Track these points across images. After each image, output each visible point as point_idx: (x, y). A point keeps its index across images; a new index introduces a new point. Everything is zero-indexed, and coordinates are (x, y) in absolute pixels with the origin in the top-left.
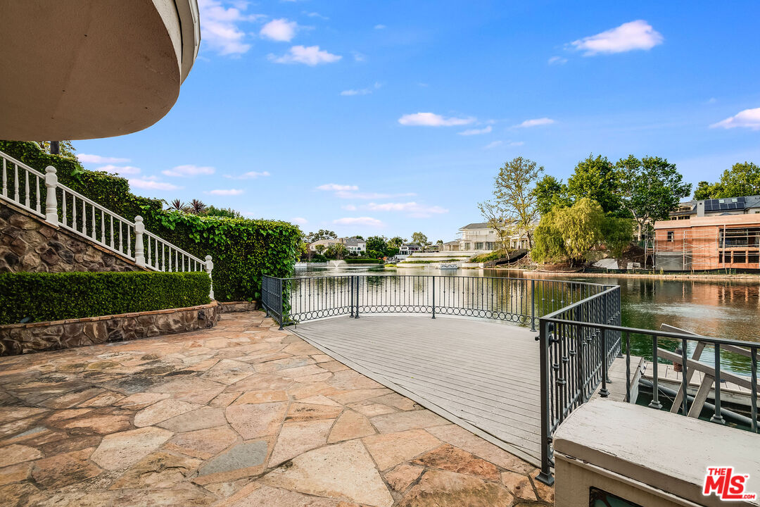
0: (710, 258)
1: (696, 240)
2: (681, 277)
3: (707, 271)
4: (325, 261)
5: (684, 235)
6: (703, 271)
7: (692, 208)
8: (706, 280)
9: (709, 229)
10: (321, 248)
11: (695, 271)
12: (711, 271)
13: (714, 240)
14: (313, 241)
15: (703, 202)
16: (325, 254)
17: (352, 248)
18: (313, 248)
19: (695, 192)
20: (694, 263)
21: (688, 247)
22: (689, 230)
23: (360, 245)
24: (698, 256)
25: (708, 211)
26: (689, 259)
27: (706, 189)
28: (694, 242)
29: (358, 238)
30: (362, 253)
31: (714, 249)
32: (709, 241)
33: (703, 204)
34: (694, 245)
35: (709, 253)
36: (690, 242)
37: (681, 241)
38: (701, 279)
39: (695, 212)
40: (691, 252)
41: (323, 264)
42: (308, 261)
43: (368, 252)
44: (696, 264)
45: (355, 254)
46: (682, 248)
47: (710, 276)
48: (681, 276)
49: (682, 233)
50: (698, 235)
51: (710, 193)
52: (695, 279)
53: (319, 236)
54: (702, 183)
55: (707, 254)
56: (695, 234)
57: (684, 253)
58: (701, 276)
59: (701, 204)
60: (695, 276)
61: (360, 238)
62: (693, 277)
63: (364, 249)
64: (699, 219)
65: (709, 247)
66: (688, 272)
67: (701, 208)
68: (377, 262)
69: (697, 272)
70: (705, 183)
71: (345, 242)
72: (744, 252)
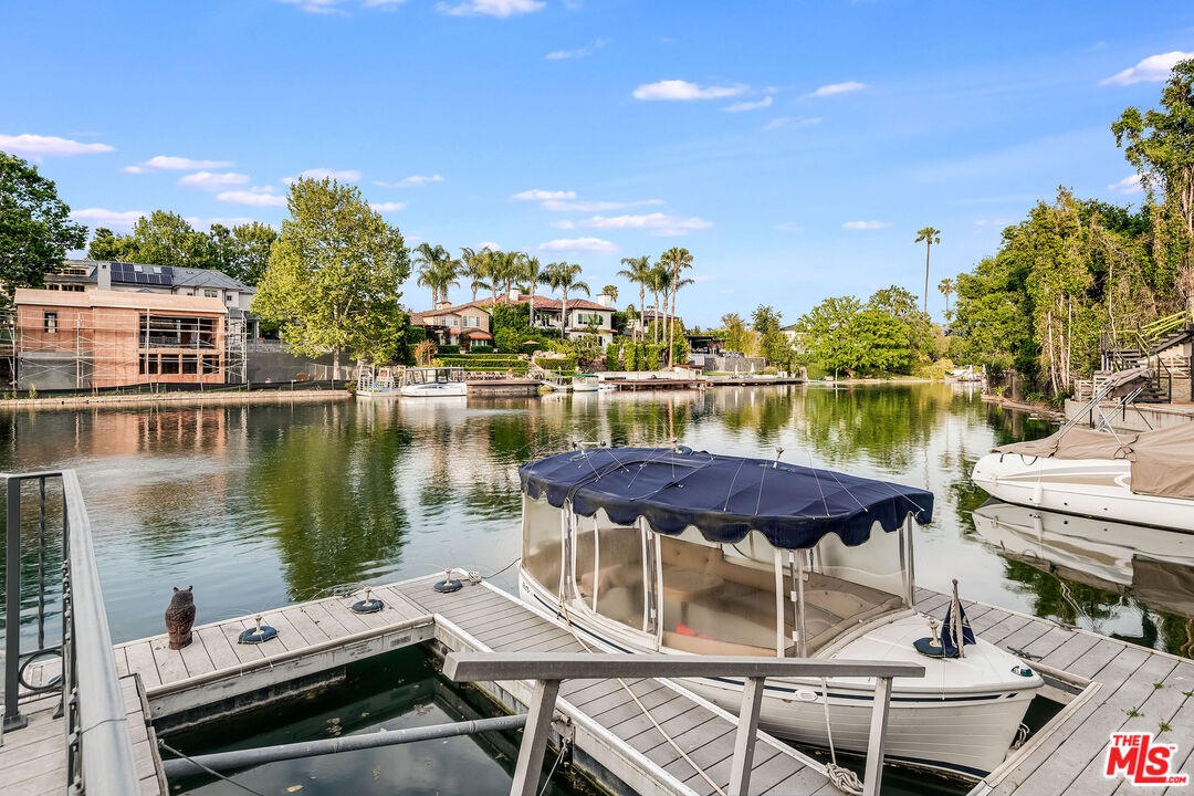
0: (125, 364)
1: (101, 332)
2: (74, 402)
3: (120, 388)
5: (78, 321)
6: (114, 389)
7: (88, 273)
8: (119, 405)
9: (124, 314)
11: (100, 389)
12: (127, 389)
13: (131, 334)
15: (108, 265)
19: (92, 245)
20: (96, 374)
21: (85, 345)
22: (86, 312)
24: (105, 362)
25: (116, 282)
26: (88, 366)
27: (110, 243)
28: (97, 337)
31: (131, 350)
32: (122, 334)
33: (109, 267)
34: (97, 340)
35: (121, 358)
36: (89, 334)
37: (73, 333)
38: (110, 405)
39: (93, 281)
40: (91, 354)
44: (100, 377)
46: (74, 346)
47: (127, 397)
48: (74, 399)
49: (75, 317)
50: (104, 322)
51: (118, 251)
52: (100, 405)
54: (103, 231)
55: (119, 358)
56: (98, 320)
57: (79, 355)
58: (110, 398)
59: (104, 267)
60: (100, 399)
62: (96, 401)
64: (102, 294)
65: (123, 345)
66: (86, 391)
67: (105, 274)
69: (103, 391)
70: (108, 231)
72: (177, 356)
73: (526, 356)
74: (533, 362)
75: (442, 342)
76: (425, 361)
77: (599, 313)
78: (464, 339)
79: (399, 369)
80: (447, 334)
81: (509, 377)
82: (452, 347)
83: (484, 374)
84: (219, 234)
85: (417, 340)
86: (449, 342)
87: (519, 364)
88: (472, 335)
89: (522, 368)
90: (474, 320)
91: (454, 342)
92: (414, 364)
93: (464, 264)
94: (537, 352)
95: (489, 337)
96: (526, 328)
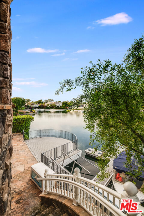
4: (49, 108)
10: (49, 105)
14: (47, 102)
16: (50, 107)
17: (57, 105)
18: (46, 104)
23: (60, 104)
29: (59, 102)
30: (61, 106)
41: (49, 109)
42: (44, 108)
43: (62, 106)
45: (58, 106)
53: (48, 101)
61: (60, 102)
63: (61, 105)
68: (65, 109)
71: (55, 103)
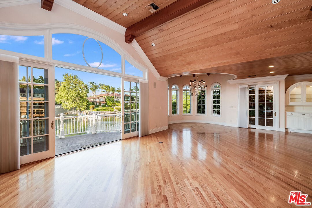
72: (39, 110)
73: (113, 107)
74: (115, 108)
75: (95, 104)
76: (92, 109)
77: (129, 97)
78: (100, 103)
79: (87, 111)
80: (96, 102)
81: (110, 112)
82: (97, 105)
83: (104, 111)
84: (41, 78)
85: (91, 105)
86: (97, 104)
87: (112, 109)
88: (102, 102)
89: (112, 110)
90: (102, 99)
91: (98, 104)
92: (90, 110)
93: (99, 86)
94: (116, 106)
95: (105, 103)
96: (113, 101)
